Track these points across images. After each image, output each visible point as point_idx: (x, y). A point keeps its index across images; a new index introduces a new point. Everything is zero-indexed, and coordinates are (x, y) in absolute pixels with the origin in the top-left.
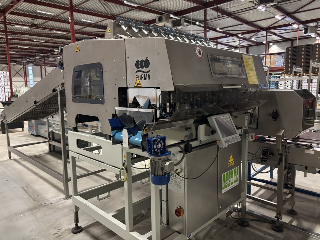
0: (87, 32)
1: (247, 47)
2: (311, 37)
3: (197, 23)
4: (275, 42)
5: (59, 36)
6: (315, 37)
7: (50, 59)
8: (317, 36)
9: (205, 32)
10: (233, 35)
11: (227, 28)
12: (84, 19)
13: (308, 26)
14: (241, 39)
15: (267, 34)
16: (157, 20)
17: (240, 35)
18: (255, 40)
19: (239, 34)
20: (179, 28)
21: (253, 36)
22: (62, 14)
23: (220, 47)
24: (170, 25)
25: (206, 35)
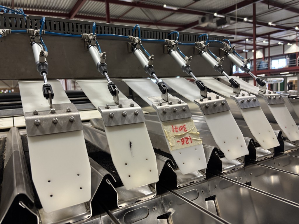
3: (245, 19)
9: (255, 28)
10: (288, 29)
11: (281, 22)
16: (200, 21)
17: (297, 28)
19: (296, 26)
20: (226, 26)
23: (272, 42)
24: (213, 25)
25: (255, 31)
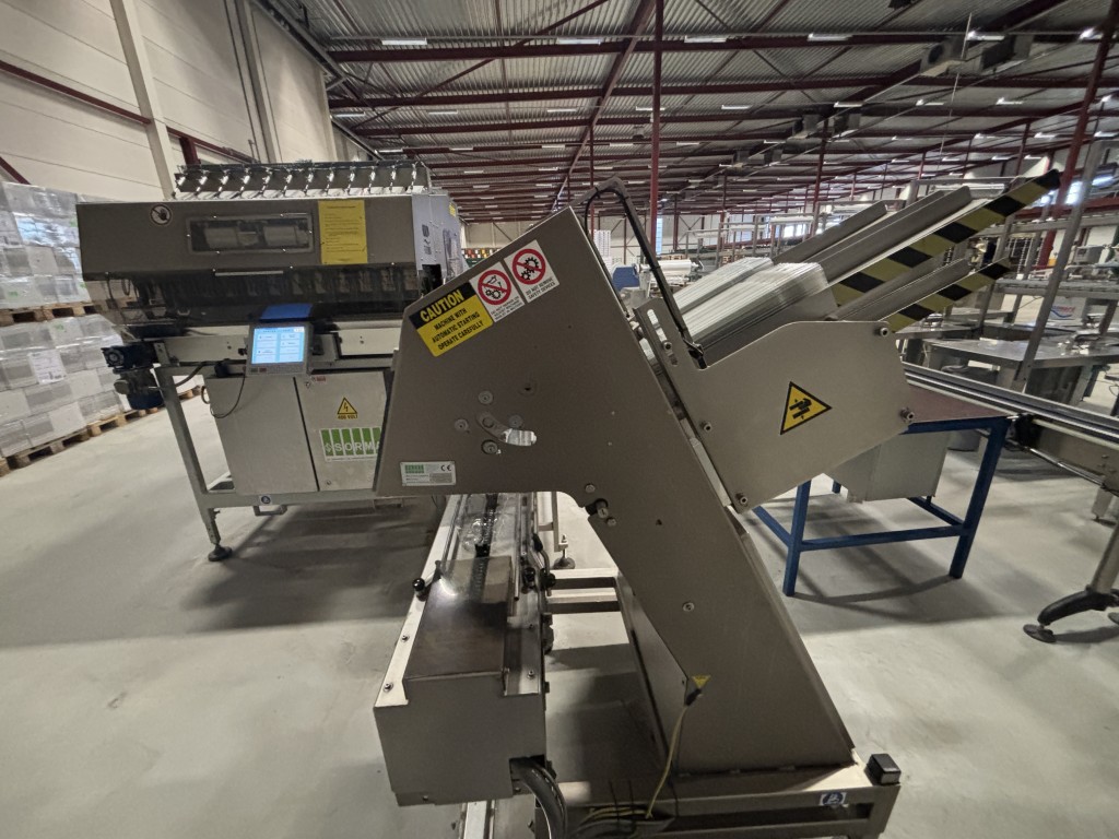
16: (925, 62)
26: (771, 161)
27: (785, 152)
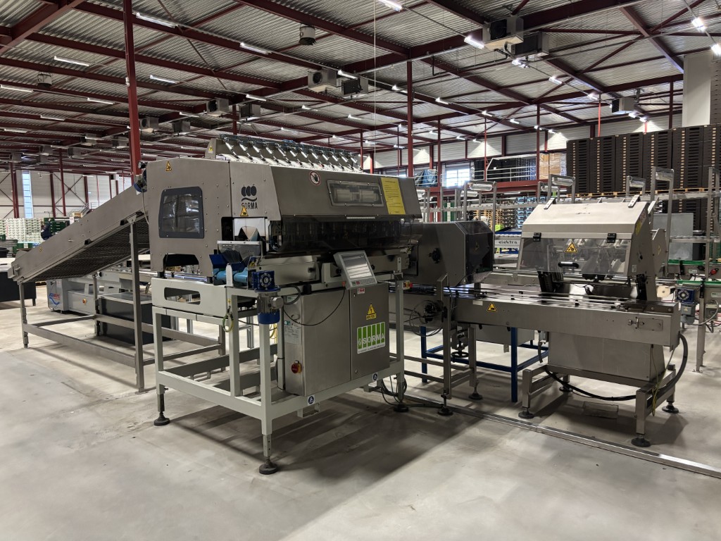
0: (160, 101)
1: (504, 136)
2: (630, 119)
3: (395, 88)
4: (558, 127)
5: (98, 108)
6: (637, 118)
7: (73, 157)
8: (642, 116)
9: (410, 104)
10: (471, 112)
11: (458, 98)
12: (154, 76)
13: (621, 96)
14: (488, 121)
15: (538, 110)
16: (310, 80)
17: (484, 113)
18: (518, 123)
19: (482, 109)
20: (361, 95)
21: (514, 113)
22: (106, 64)
23: (446, 134)
24: (338, 90)
25: (411, 110)
26: (181, 131)
27: (192, 125)
